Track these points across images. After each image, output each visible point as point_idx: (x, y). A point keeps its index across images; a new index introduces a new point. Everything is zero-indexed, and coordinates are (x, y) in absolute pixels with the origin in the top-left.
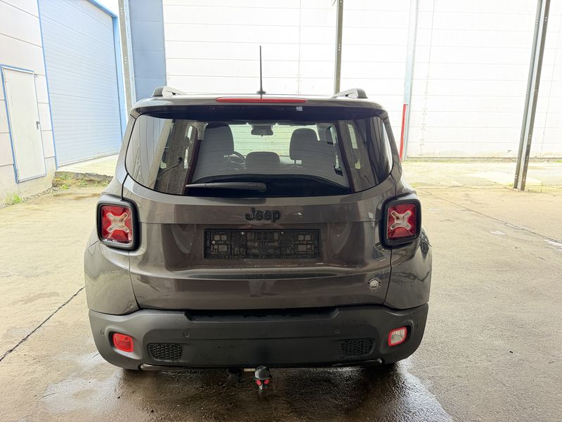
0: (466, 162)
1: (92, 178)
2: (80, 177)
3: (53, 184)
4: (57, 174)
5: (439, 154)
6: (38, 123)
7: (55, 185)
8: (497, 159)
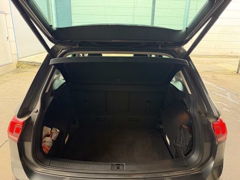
0: (211, 58)
1: (35, 64)
2: (29, 63)
3: (17, 67)
4: (19, 62)
5: (199, 53)
6: (7, 38)
7: (18, 67)
8: (225, 56)
